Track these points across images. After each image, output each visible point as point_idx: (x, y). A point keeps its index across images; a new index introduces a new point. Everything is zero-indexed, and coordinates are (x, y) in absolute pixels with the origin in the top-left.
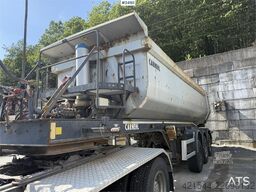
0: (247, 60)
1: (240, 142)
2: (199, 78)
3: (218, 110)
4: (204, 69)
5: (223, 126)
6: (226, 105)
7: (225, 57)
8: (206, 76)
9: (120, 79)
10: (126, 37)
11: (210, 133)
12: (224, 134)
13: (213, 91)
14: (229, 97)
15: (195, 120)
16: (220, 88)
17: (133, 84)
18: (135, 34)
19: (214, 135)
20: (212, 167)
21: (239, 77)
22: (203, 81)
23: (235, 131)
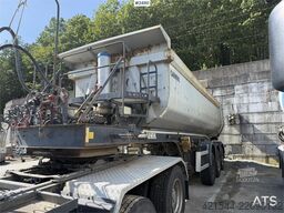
0: (263, 72)
1: (253, 157)
2: (214, 89)
3: (232, 123)
4: (219, 80)
5: (236, 140)
6: (241, 118)
7: (242, 68)
8: (221, 88)
9: (142, 89)
10: (149, 47)
11: (223, 146)
12: (237, 149)
13: (228, 103)
14: (244, 110)
15: (208, 132)
16: (235, 100)
17: (154, 94)
18: (158, 45)
19: (227, 149)
20: (224, 181)
21: (254, 90)
22: (218, 93)
23: (248, 146)
